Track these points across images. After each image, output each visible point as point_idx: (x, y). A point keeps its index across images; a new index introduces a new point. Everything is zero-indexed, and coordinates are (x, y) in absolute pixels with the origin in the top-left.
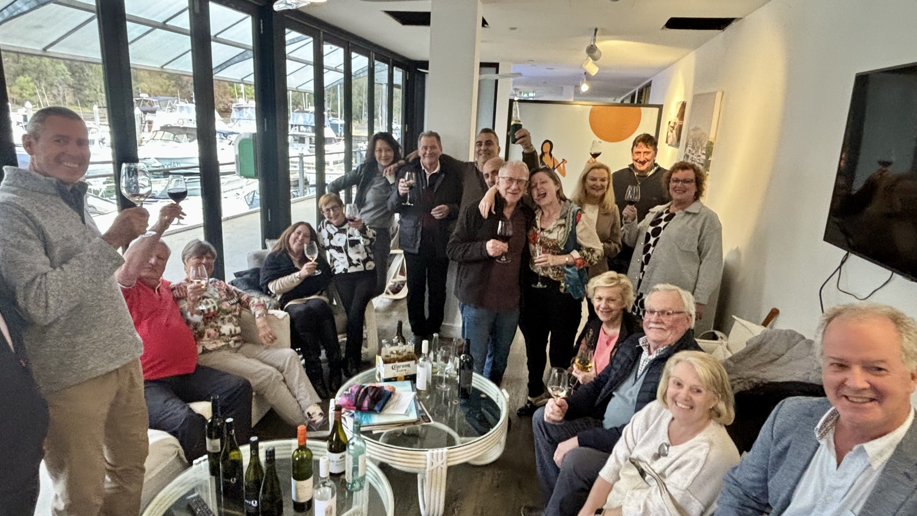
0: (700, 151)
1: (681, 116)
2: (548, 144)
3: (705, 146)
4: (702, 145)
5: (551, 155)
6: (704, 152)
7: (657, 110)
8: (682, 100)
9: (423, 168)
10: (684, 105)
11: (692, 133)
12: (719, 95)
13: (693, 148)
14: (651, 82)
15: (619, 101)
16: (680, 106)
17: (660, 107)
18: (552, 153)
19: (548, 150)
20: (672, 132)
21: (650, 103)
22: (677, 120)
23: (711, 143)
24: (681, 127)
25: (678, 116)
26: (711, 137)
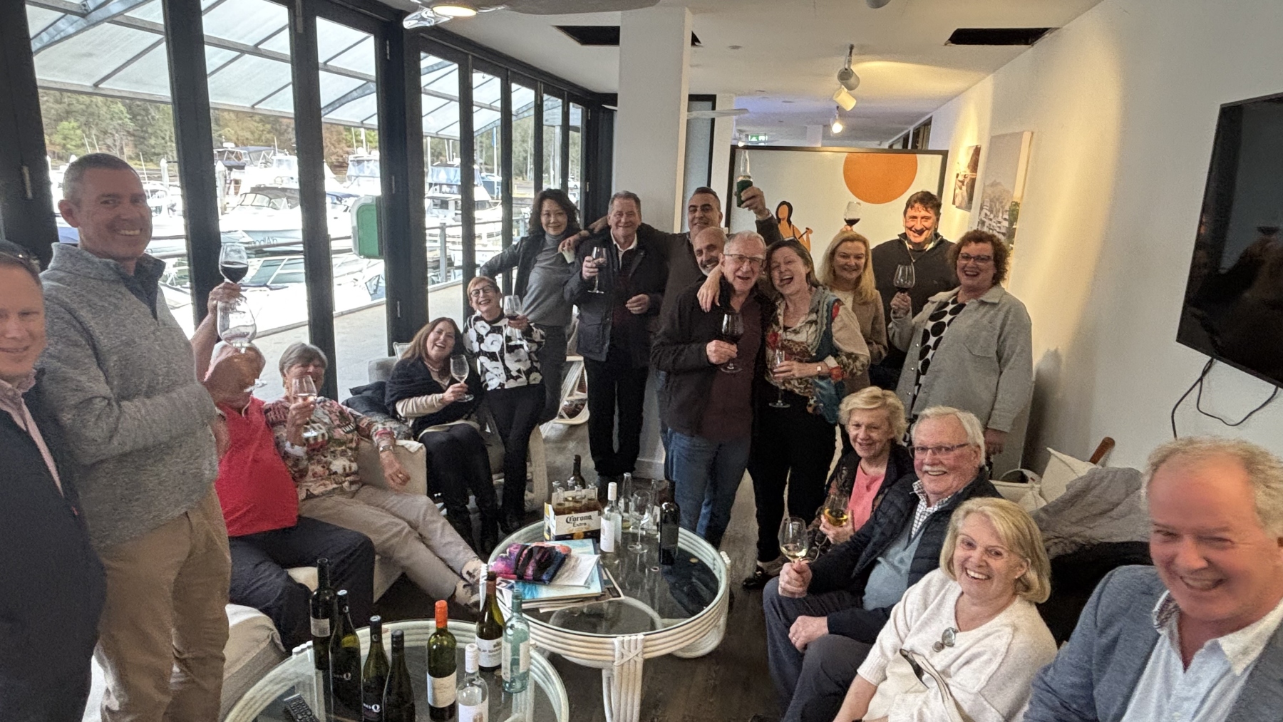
0: (1000, 215)
1: (974, 166)
2: (785, 208)
3: (1007, 208)
4: (1003, 207)
5: (789, 222)
6: (1007, 217)
7: (940, 157)
8: (975, 144)
9: (615, 243)
10: (977, 151)
11: (989, 191)
12: (1027, 136)
13: (991, 211)
14: (931, 118)
15: (886, 146)
16: (971, 152)
17: (945, 154)
18: (791, 219)
19: (786, 215)
20: (961, 188)
21: (930, 148)
22: (968, 172)
23: (1017, 204)
24: (973, 181)
25: (969, 167)
26: (1017, 195)
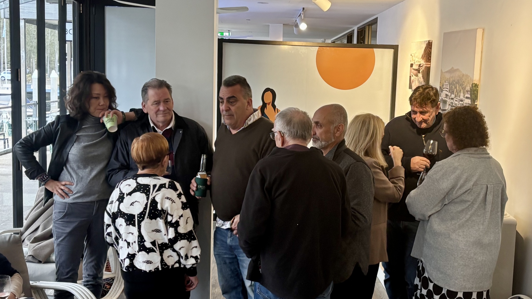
1: (428, 55)
2: (269, 93)
4: (464, 89)
5: (274, 106)
7: (392, 51)
8: (427, 39)
10: (429, 45)
11: (448, 76)
12: (479, 33)
13: (452, 93)
14: (377, 18)
16: (424, 46)
17: (395, 48)
18: (276, 103)
19: (271, 100)
20: (417, 76)
22: (422, 62)
23: (476, 86)
24: (428, 69)
25: (423, 57)
26: (476, 79)
